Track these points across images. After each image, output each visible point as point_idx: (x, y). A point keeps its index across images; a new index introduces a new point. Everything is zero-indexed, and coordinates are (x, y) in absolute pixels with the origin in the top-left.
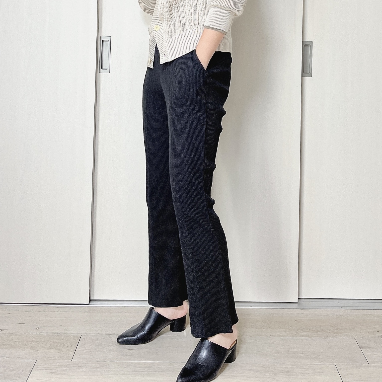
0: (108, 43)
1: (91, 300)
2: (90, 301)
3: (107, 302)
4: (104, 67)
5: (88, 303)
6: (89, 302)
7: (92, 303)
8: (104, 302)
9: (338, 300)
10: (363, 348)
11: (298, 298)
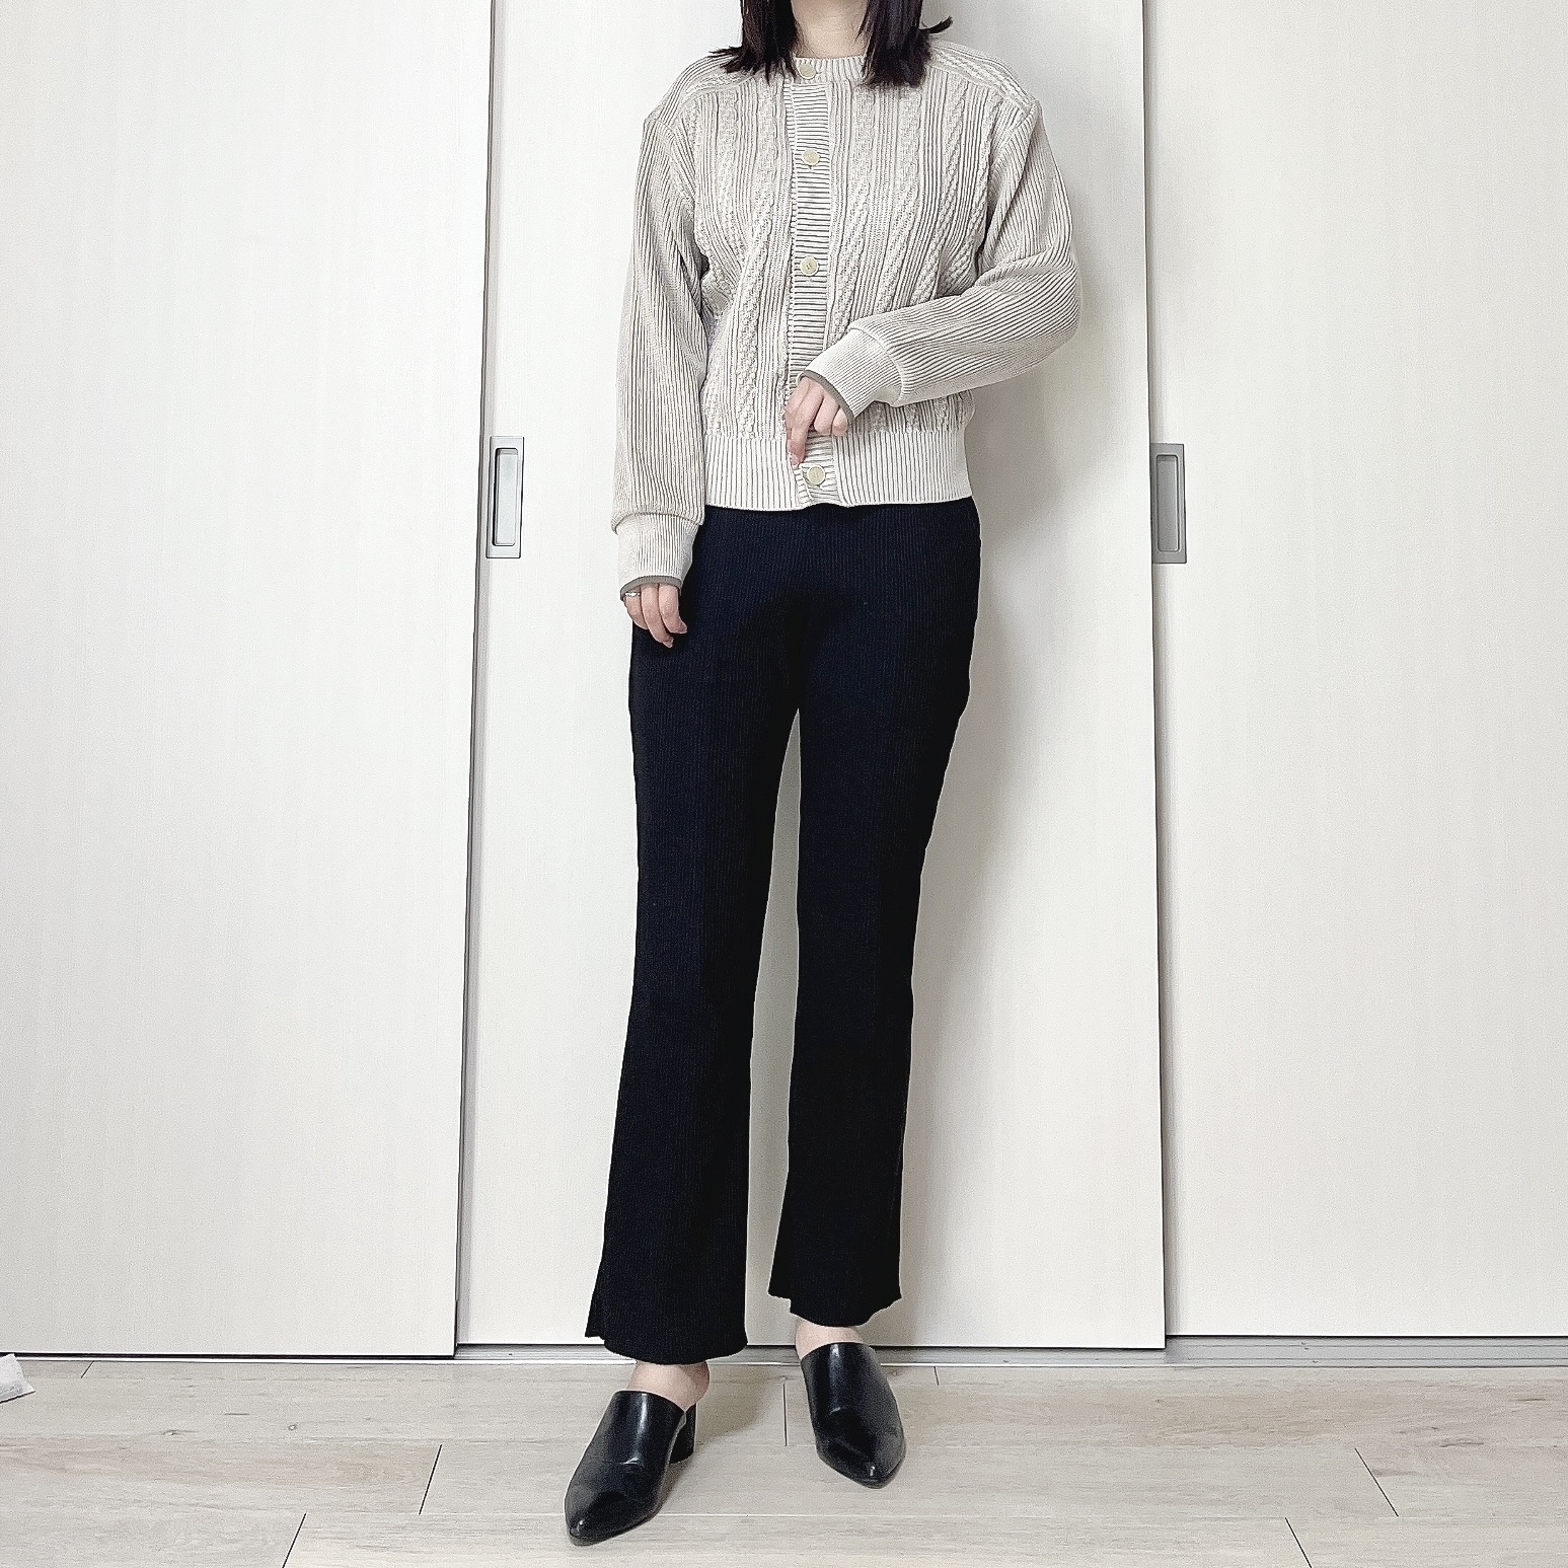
0: (516, 459)
1: (459, 1345)
2: (458, 1347)
3: (515, 1353)
4: (499, 539)
5: (452, 1354)
6: (456, 1349)
7: (462, 1354)
8: (505, 1353)
9: (1304, 1341)
10: (1380, 1474)
11: (1167, 1337)
